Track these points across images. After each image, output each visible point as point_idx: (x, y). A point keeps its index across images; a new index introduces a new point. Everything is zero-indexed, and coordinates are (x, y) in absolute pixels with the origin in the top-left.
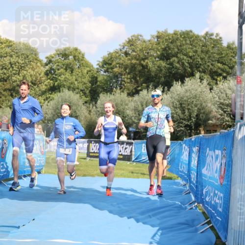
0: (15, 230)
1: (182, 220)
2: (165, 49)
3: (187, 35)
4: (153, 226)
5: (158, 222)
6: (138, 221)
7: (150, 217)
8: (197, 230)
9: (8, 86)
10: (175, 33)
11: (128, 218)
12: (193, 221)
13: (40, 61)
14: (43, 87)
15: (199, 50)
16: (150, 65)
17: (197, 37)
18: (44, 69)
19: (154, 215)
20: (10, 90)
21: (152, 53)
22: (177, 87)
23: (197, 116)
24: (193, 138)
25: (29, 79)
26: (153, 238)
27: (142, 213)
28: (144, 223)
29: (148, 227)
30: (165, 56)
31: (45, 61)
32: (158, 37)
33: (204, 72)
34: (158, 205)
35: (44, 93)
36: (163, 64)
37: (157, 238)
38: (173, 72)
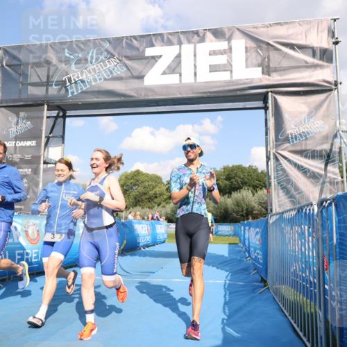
0: (152, 274)
1: (242, 267)
2: (228, 175)
3: (240, 168)
4: (227, 271)
5: (228, 269)
6: (218, 268)
7: (225, 266)
8: (250, 273)
9: (148, 197)
10: (233, 166)
11: (213, 266)
12: (248, 267)
13: (163, 183)
14: (165, 197)
15: (246, 174)
16: (221, 183)
17: (245, 168)
18: (165, 188)
19: (227, 265)
20: (148, 199)
21: (221, 177)
22: (235, 195)
23: (247, 209)
24: (246, 222)
25: (158, 192)
26: (226, 277)
27: (220, 264)
28: (221, 269)
29: (223, 272)
30: (228, 178)
31: (166, 183)
32: (224, 169)
33: (249, 186)
34: (228, 259)
35: (166, 200)
36: (227, 183)
37: (229, 278)
38: (233, 186)
